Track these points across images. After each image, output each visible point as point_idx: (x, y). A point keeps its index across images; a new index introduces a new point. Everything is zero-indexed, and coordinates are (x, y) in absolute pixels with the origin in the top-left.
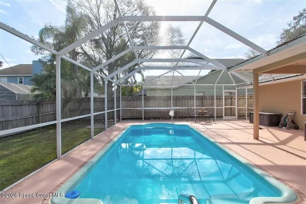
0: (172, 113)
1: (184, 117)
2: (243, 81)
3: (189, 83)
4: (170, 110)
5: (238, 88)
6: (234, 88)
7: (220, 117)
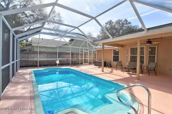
0: (58, 62)
1: (64, 64)
2: (93, 47)
3: (63, 45)
4: (57, 60)
5: (89, 50)
6: (87, 50)
7: (82, 64)
